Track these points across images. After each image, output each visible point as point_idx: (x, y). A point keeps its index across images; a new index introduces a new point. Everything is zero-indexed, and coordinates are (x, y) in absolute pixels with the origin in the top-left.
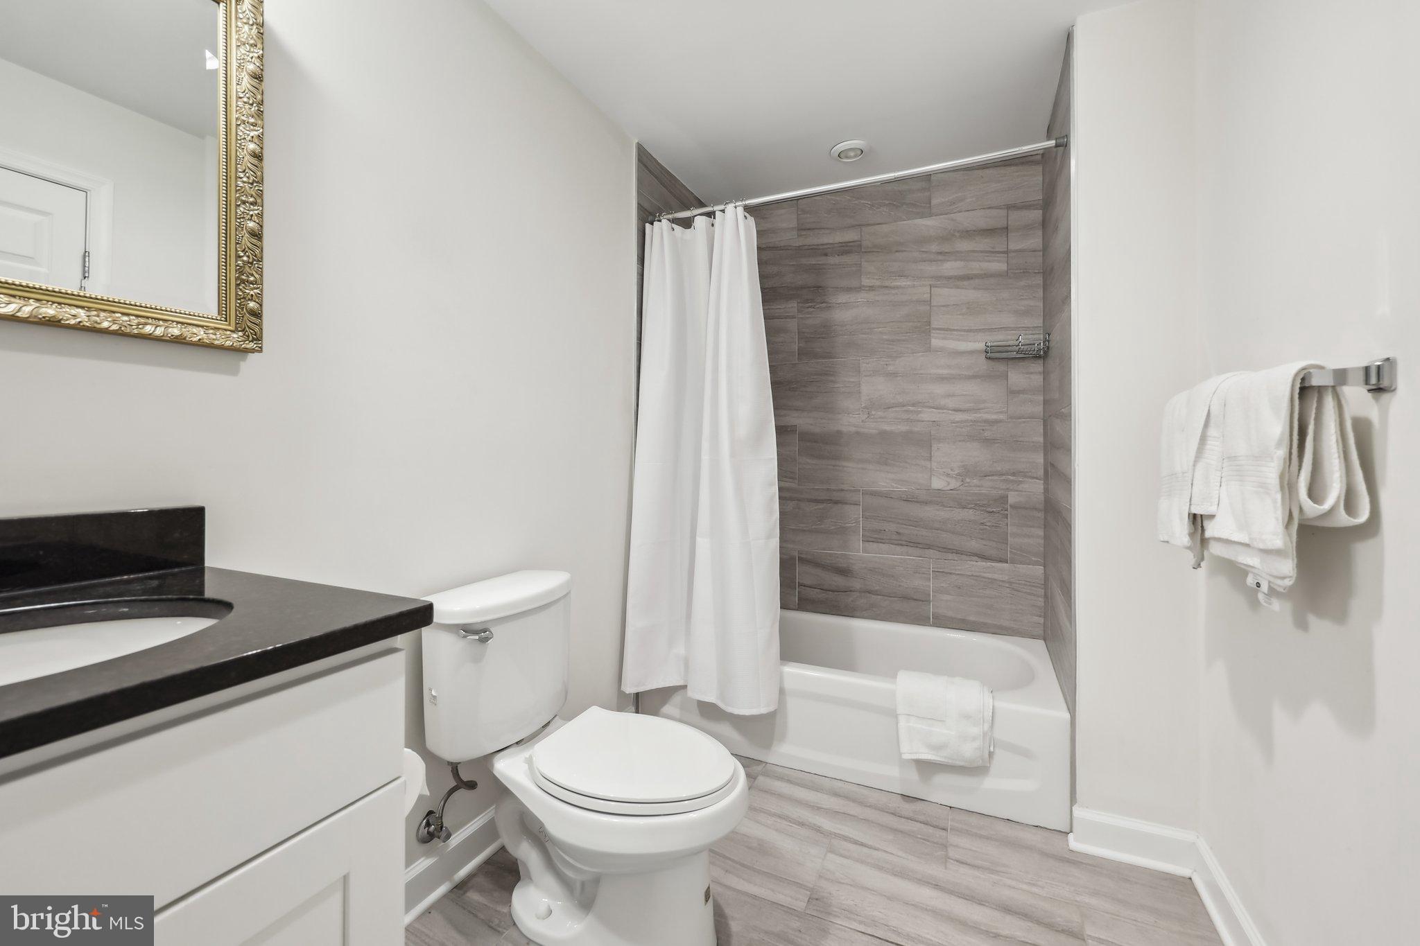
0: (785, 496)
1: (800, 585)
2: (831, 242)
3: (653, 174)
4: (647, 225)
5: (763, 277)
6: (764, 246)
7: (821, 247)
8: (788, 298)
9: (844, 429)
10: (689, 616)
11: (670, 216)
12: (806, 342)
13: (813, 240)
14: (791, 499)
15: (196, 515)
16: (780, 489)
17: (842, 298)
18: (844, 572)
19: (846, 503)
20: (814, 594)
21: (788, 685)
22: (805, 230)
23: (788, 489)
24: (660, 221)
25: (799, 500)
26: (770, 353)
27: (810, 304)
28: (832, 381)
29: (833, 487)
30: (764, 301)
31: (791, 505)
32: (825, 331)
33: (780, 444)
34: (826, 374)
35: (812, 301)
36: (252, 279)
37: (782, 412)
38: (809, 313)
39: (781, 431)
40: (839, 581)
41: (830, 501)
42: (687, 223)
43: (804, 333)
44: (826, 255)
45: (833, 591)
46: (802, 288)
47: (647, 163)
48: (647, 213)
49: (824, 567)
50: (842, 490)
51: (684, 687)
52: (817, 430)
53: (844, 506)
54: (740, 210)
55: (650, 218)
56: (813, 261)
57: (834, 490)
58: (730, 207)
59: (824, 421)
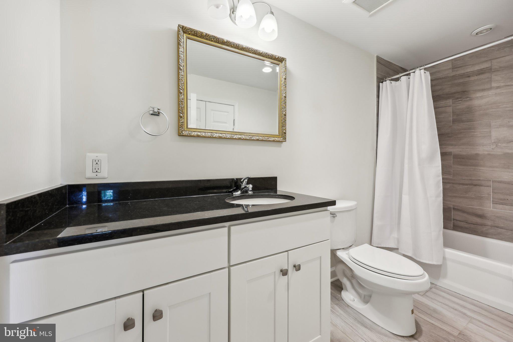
0: (445, 182)
1: (453, 219)
2: (472, 70)
3: (382, 65)
4: (381, 84)
5: (433, 91)
6: (433, 79)
7: (466, 74)
8: (449, 98)
9: (480, 153)
10: (399, 224)
11: (390, 79)
12: (457, 116)
13: (461, 72)
14: (449, 183)
15: (275, 179)
16: (443, 179)
17: (479, 94)
18: (481, 216)
19: (482, 186)
20: (462, 224)
21: (447, 256)
22: (456, 68)
23: (447, 179)
24: (386, 81)
25: (453, 183)
26: (437, 122)
27: (460, 100)
28: (473, 132)
29: (473, 178)
30: (434, 102)
31: (448, 186)
32: (470, 110)
33: (442, 160)
34: (469, 129)
35: (460, 98)
36: (284, 125)
37: (443, 147)
38: (460, 103)
39: (443, 154)
40: (478, 220)
41: (472, 184)
42: (397, 80)
43: (456, 112)
44: (469, 77)
45: (473, 224)
46: (455, 93)
47: (380, 62)
48: (380, 79)
49: (468, 213)
50: (479, 180)
51: (398, 249)
52: (464, 153)
53: (480, 187)
54: (423, 71)
55: (382, 81)
56: (461, 81)
57: (474, 180)
58: (417, 71)
59: (468, 149)
